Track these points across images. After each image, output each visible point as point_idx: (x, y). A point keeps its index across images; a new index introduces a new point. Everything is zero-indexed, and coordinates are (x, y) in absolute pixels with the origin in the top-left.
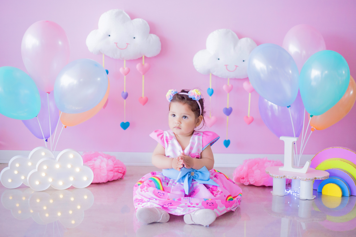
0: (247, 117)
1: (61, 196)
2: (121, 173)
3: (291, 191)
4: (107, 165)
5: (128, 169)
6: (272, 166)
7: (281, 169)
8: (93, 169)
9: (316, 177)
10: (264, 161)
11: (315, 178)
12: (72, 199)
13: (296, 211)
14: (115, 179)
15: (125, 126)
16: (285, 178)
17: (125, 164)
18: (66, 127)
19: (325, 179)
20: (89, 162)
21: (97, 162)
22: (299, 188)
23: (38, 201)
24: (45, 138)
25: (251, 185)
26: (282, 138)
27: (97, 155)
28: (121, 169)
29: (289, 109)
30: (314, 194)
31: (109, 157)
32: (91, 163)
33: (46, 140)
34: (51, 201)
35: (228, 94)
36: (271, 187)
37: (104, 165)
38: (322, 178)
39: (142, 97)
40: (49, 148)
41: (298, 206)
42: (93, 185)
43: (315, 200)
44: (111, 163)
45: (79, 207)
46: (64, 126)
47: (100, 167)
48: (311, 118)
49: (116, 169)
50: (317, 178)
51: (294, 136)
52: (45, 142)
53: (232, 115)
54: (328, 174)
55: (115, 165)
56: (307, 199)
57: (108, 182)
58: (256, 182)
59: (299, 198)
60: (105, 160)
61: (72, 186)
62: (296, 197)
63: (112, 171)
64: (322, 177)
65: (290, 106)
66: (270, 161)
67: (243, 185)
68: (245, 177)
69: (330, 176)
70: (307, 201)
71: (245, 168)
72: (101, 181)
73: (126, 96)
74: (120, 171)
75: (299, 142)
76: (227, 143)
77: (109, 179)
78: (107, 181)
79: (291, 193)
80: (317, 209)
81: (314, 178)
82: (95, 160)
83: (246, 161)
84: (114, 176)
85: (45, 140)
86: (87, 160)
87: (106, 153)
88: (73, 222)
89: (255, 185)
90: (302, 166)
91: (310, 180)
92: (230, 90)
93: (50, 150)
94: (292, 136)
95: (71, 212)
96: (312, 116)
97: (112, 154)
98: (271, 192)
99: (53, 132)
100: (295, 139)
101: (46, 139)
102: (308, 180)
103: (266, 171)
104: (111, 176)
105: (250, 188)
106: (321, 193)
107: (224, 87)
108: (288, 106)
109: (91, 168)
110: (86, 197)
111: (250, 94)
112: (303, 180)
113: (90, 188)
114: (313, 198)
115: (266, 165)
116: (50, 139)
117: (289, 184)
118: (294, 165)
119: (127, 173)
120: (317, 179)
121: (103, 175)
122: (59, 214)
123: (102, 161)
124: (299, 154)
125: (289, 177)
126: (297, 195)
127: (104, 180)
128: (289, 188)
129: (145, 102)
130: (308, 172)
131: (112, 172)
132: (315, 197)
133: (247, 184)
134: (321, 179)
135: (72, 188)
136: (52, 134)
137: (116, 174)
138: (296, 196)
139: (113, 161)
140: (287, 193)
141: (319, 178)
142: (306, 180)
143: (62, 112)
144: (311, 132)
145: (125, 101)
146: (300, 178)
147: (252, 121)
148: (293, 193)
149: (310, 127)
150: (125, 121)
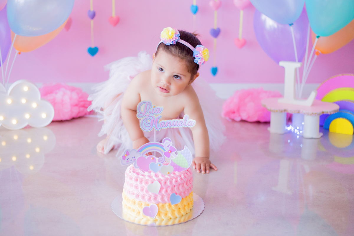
0: (238, 40)
1: (16, 137)
3: (292, 127)
4: (71, 99)
6: (268, 97)
7: (280, 101)
8: (54, 103)
10: (259, 92)
11: (323, 112)
12: (29, 141)
14: (81, 115)
15: (93, 51)
16: (286, 112)
18: (20, 53)
19: (334, 113)
20: (49, 95)
21: (59, 96)
22: (303, 123)
25: (243, 121)
26: (282, 64)
27: (58, 87)
28: (88, 103)
29: (291, 27)
30: (321, 131)
31: (73, 89)
32: (51, 97)
34: (4, 144)
35: (216, 13)
36: (267, 123)
37: (67, 99)
39: (112, 17)
41: (301, 146)
42: (53, 123)
43: (322, 139)
44: (75, 96)
45: (38, 150)
46: (17, 52)
47: (62, 101)
48: (317, 39)
49: (82, 103)
50: (325, 112)
51: (296, 61)
54: (337, 107)
55: (80, 98)
56: (312, 138)
57: (73, 119)
58: (249, 117)
59: (303, 137)
60: (68, 92)
61: (28, 125)
62: (299, 135)
63: (76, 105)
64: (330, 111)
65: (293, 24)
66: (266, 92)
67: (233, 120)
68: (235, 111)
69: (340, 109)
70: (313, 140)
71: (236, 100)
72: (64, 118)
73: (93, 16)
74: (87, 106)
75: (301, 69)
76: (215, 71)
77: (74, 115)
78: (71, 117)
79: (292, 131)
80: (323, 149)
81: (321, 112)
82: (56, 93)
83: (237, 92)
84: (79, 112)
86: (46, 93)
87: (71, 84)
88: (31, 168)
89: (249, 120)
90: (305, 97)
91: (317, 115)
92: (218, 7)
93: (2, 83)
94: (293, 60)
95: (28, 156)
96: (318, 37)
97: (77, 85)
98: (269, 129)
100: (298, 65)
102: (314, 114)
103: (263, 103)
104: (75, 112)
105: (242, 124)
106: (328, 129)
107: (211, 4)
108: (290, 23)
109: (51, 102)
110: (45, 138)
111: (242, 13)
112: (308, 115)
113: (51, 127)
114: (320, 136)
115: (261, 96)
117: (289, 119)
118: (296, 97)
121: (66, 110)
122: (14, 159)
123: (65, 94)
124: (301, 82)
125: (290, 110)
126: (299, 132)
127: (67, 117)
128: (290, 123)
129: (117, 22)
130: (314, 105)
131: (76, 107)
132: (322, 134)
133: (238, 119)
134: (329, 113)
135: (28, 127)
139: (78, 94)
140: (287, 130)
141: (327, 112)
142: (312, 114)
143: (16, 35)
144: (316, 56)
145: (92, 22)
146: (304, 112)
147: (244, 44)
148: (294, 130)
149: (315, 50)
150: (93, 46)
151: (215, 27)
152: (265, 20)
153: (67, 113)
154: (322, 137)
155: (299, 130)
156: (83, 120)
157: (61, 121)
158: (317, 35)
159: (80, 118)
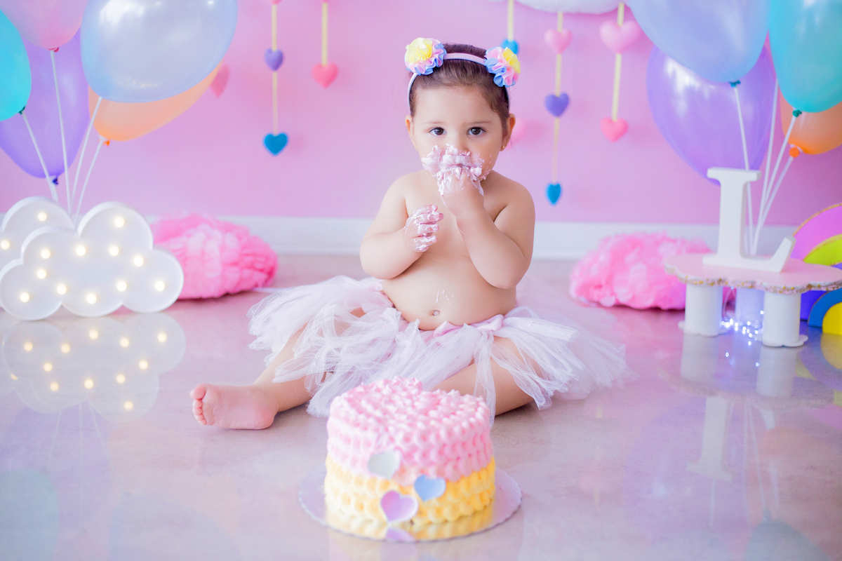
0: (610, 121)
1: (94, 335)
2: (262, 270)
3: (735, 321)
4: (223, 248)
5: (281, 263)
6: (679, 252)
7: (708, 260)
8: (183, 258)
9: (812, 283)
10: (658, 241)
11: (809, 286)
12: (125, 343)
13: (749, 376)
14: (244, 286)
15: (276, 144)
16: (722, 285)
17: (277, 248)
18: (108, 143)
19: (836, 289)
20: (172, 240)
21: (195, 241)
22: (762, 313)
23: (28, 347)
24: (51, 174)
25: (620, 306)
26: (713, 173)
27: (194, 222)
28: (262, 259)
29: (736, 89)
30: (802, 331)
31: (227, 228)
32: (177, 244)
33: (55, 181)
34: (65, 349)
35: (559, 56)
36: (679, 311)
37: (213, 248)
38: (827, 286)
39: (320, 66)
40: (62, 203)
41: (757, 364)
42: (180, 305)
43: (805, 348)
44: (232, 242)
45: (143, 365)
46: (102, 139)
47: (203, 253)
48: (794, 118)
49: (249, 259)
50: (815, 287)
51: (744, 168)
52: (52, 186)
53: (568, 114)
55: (244, 247)
56: (783, 346)
57: (227, 295)
58: (634, 298)
59: (761, 343)
60: (217, 234)
61: (123, 307)
62: (752, 339)
63: (235, 264)
64: (827, 283)
65: (738, 82)
66: (674, 241)
67: (598, 304)
68: (603, 282)
70: (785, 350)
71: (604, 259)
72: (205, 293)
73: (278, 63)
74: (259, 266)
75: (756, 187)
76: (554, 193)
77: (229, 287)
78: (223, 292)
79: (736, 329)
80: (804, 373)
81: (805, 287)
82: (189, 236)
83: (607, 240)
84: (241, 281)
85: (49, 179)
86: (165, 235)
87: (224, 219)
88: (128, 406)
89: (633, 305)
90: (766, 252)
91: (795, 291)
92: (564, 45)
93: (66, 208)
94: (740, 166)
95: (121, 379)
96: (798, 113)
97: (237, 220)
98: (681, 324)
99: (72, 157)
100: (753, 176)
101: (54, 177)
102: (788, 290)
103: (668, 265)
104: (232, 279)
105: (618, 313)
106: (820, 328)
107: (549, 37)
108: (733, 80)
109: (178, 257)
110: (162, 338)
111: (619, 58)
112: (775, 292)
113: (175, 312)
114: (801, 343)
115: (662, 249)
116: (65, 178)
117: (729, 302)
118: (745, 253)
119: (279, 273)
120: (813, 289)
121: (211, 275)
122: (89, 384)
123: (209, 237)
124: (755, 223)
125: (731, 282)
126: (753, 332)
127: (213, 291)
128: (729, 313)
129: (331, 77)
130: (786, 269)
131: (235, 269)
132: (806, 338)
133: (610, 301)
134: (824, 289)
135: (123, 312)
136: (69, 165)
137: (247, 273)
138: (750, 335)
139: (239, 237)
140: (723, 327)
141: (819, 286)
142: (785, 291)
143: (100, 98)
144: (791, 159)
145: (275, 75)
146: (765, 284)
147: (623, 131)
148: (741, 328)
149: (788, 145)
150: (276, 132)
151: (558, 93)
152: (674, 73)
153: (212, 281)
154: (805, 343)
155: (752, 329)
156: (250, 298)
157: (199, 301)
158: (795, 109)
159: (243, 293)
